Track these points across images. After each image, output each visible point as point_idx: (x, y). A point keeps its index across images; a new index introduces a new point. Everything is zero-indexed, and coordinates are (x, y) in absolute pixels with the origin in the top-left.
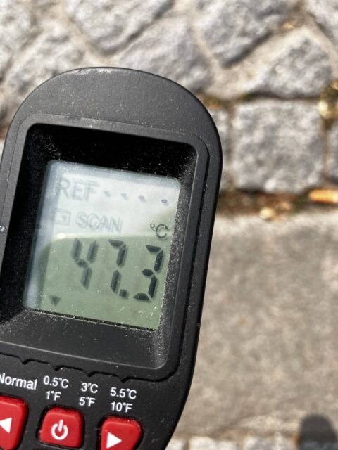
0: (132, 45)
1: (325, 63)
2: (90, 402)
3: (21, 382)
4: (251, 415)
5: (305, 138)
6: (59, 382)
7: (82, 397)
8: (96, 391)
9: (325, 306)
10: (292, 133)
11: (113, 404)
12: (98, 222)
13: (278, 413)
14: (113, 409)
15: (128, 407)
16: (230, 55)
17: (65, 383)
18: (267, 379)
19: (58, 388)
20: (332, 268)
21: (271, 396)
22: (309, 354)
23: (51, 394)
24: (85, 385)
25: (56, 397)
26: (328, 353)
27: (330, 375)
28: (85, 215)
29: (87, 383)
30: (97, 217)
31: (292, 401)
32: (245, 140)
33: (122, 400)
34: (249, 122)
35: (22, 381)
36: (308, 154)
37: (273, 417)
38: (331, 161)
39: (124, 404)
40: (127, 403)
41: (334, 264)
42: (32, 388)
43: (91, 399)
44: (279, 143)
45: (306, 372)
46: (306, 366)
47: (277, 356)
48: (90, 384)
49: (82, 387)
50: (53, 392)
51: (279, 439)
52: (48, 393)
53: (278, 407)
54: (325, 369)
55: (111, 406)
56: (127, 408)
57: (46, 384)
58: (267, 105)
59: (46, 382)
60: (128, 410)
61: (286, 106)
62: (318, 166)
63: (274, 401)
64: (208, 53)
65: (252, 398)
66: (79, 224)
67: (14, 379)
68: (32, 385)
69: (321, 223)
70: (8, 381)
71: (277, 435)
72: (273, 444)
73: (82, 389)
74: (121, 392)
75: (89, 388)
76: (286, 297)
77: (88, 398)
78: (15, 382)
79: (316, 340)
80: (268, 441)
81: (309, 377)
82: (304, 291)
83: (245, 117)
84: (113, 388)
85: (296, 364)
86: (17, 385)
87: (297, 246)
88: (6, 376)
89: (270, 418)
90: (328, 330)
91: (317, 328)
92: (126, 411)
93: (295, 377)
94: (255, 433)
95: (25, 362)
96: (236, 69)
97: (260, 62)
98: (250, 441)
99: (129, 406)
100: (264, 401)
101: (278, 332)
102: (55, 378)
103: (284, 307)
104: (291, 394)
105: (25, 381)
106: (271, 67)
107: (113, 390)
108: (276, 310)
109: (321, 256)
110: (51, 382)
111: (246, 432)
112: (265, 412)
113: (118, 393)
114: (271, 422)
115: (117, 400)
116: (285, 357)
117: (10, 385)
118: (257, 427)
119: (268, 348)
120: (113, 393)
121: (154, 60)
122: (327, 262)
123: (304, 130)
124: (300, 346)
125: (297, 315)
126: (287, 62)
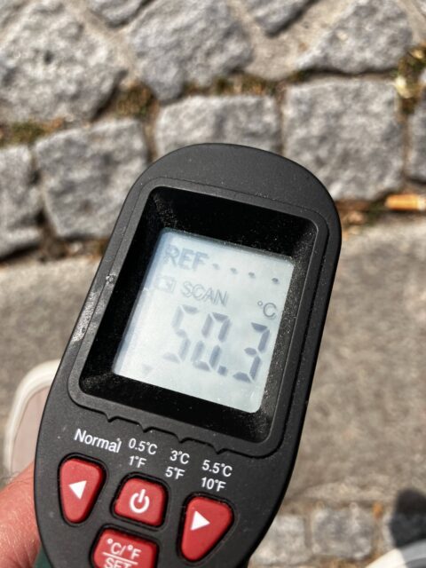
0: (145, 11)
1: (402, 24)
2: (178, 474)
3: (103, 443)
4: (319, 482)
5: (377, 127)
6: (147, 447)
7: (170, 467)
8: (187, 462)
9: (409, 343)
10: (361, 120)
11: (204, 479)
12: (204, 294)
13: (353, 479)
14: (203, 485)
15: (220, 485)
16: (275, 19)
17: (153, 449)
18: (338, 438)
19: (144, 454)
20: (419, 295)
21: (343, 459)
22: (390, 405)
23: (135, 460)
24: (175, 453)
25: (140, 463)
26: (415, 403)
27: (418, 430)
28: (191, 285)
29: (178, 451)
30: (203, 288)
31: (370, 464)
32: (300, 132)
33: (215, 477)
34: (304, 108)
35: (104, 441)
36: (384, 147)
37: (347, 485)
38: (413, 156)
39: (217, 481)
40: (220, 480)
41: (421, 290)
42: (114, 450)
43: (180, 470)
44: (345, 135)
45: (387, 429)
46: (387, 420)
47: (351, 410)
48: (181, 453)
49: (172, 455)
50: (137, 458)
51: (356, 511)
52: (132, 458)
53: (353, 472)
54: (411, 423)
55: (202, 481)
56: (219, 487)
57: (131, 447)
58: (327, 84)
59: (132, 444)
60: (221, 489)
61: (353, 84)
62: (397, 163)
63: (348, 465)
64: (247, 18)
65: (321, 462)
66: (184, 294)
67: (95, 438)
68: (115, 447)
69: (402, 238)
70: (88, 440)
71: (354, 506)
72: (348, 516)
73: (171, 458)
74: (215, 467)
75: (179, 457)
76: (360, 335)
77: (176, 469)
78: (97, 441)
79: (399, 387)
80: (342, 512)
81: (391, 433)
82: (383, 326)
83: (299, 101)
84: (206, 461)
85: (374, 418)
86: (98, 445)
87: (371, 269)
88: (87, 434)
89: (343, 485)
90: (414, 375)
91: (400, 372)
92: (218, 490)
93: (373, 434)
94: (325, 504)
95: (110, 421)
96: (284, 37)
97: (316, 25)
98: (319, 515)
99: (222, 485)
100: (336, 465)
101: (351, 379)
102: (142, 442)
103: (356, 348)
104: (369, 456)
105: (108, 442)
106: (331, 31)
107: (206, 462)
108: (346, 352)
109: (403, 280)
110: (137, 445)
111: (313, 503)
112: (337, 478)
113: (211, 467)
114: (345, 490)
115: (209, 475)
116: (360, 410)
117: (90, 445)
118: (328, 497)
119: (339, 400)
120: (206, 467)
121: (176, 31)
122: (411, 288)
123: (377, 116)
124: (378, 395)
125: (375, 357)
126: (352, 24)
